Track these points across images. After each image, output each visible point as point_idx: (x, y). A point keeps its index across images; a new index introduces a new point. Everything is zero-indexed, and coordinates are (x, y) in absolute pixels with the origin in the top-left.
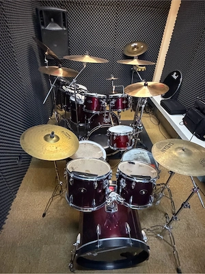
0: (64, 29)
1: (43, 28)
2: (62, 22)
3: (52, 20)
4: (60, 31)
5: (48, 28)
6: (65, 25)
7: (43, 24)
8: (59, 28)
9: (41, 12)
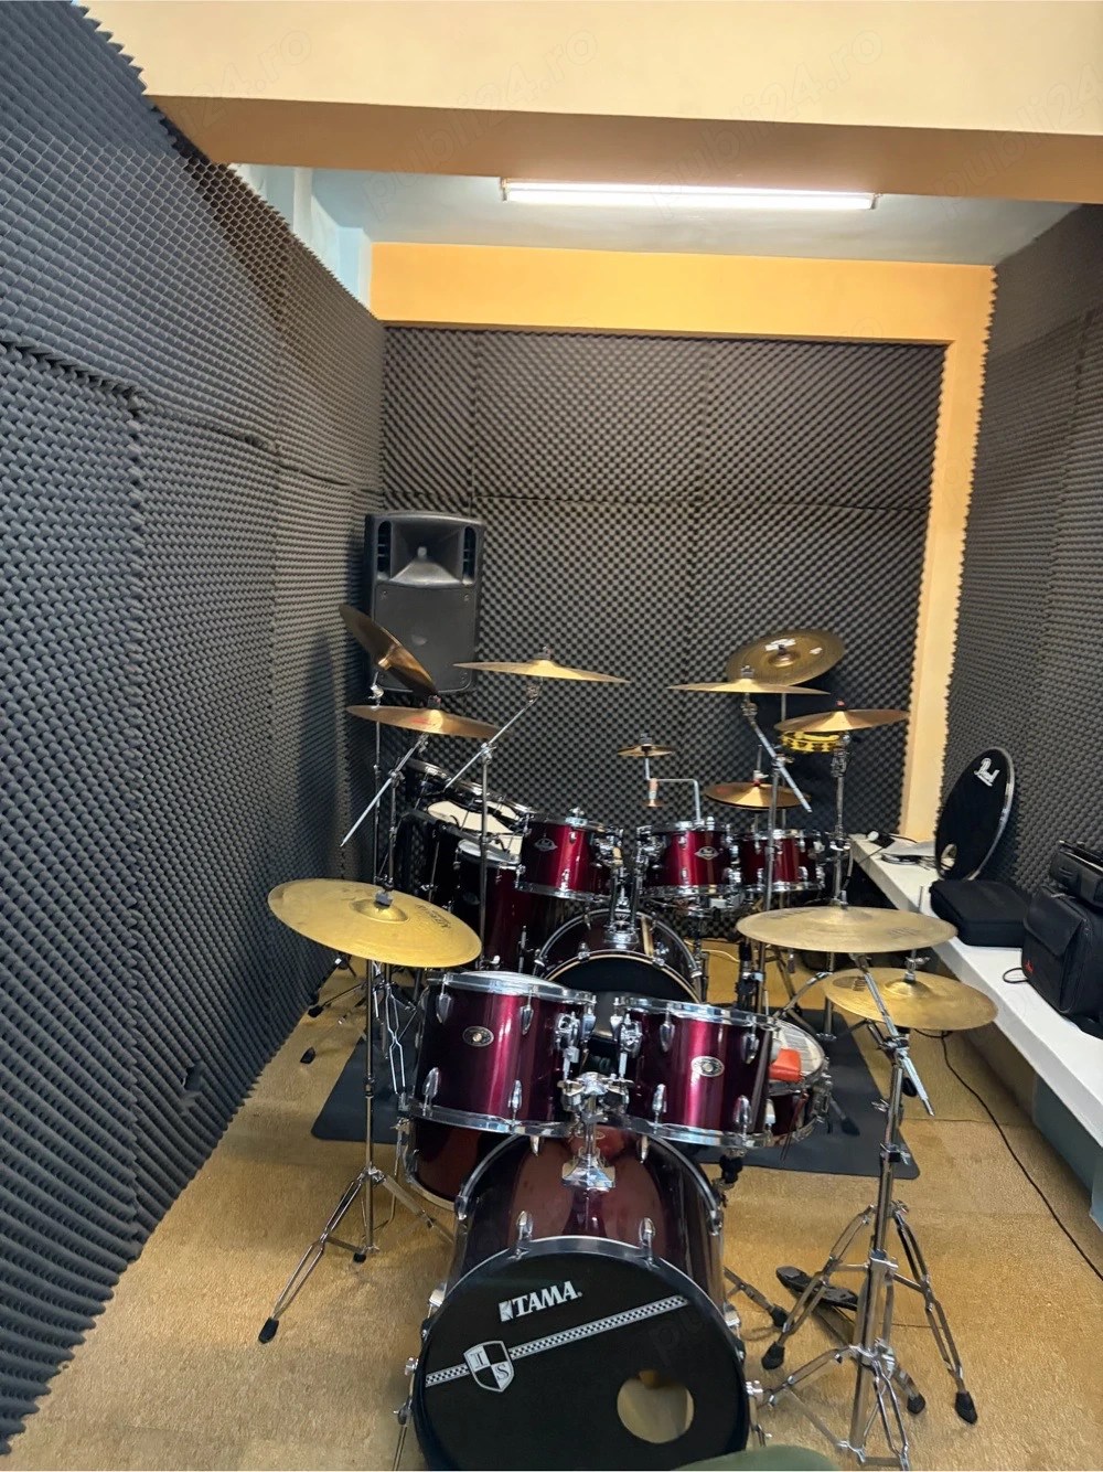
0: (466, 582)
1: (380, 577)
2: (461, 560)
3: (422, 551)
4: (450, 588)
5: (401, 578)
6: (469, 570)
7: (384, 566)
8: (442, 579)
9: (385, 526)
